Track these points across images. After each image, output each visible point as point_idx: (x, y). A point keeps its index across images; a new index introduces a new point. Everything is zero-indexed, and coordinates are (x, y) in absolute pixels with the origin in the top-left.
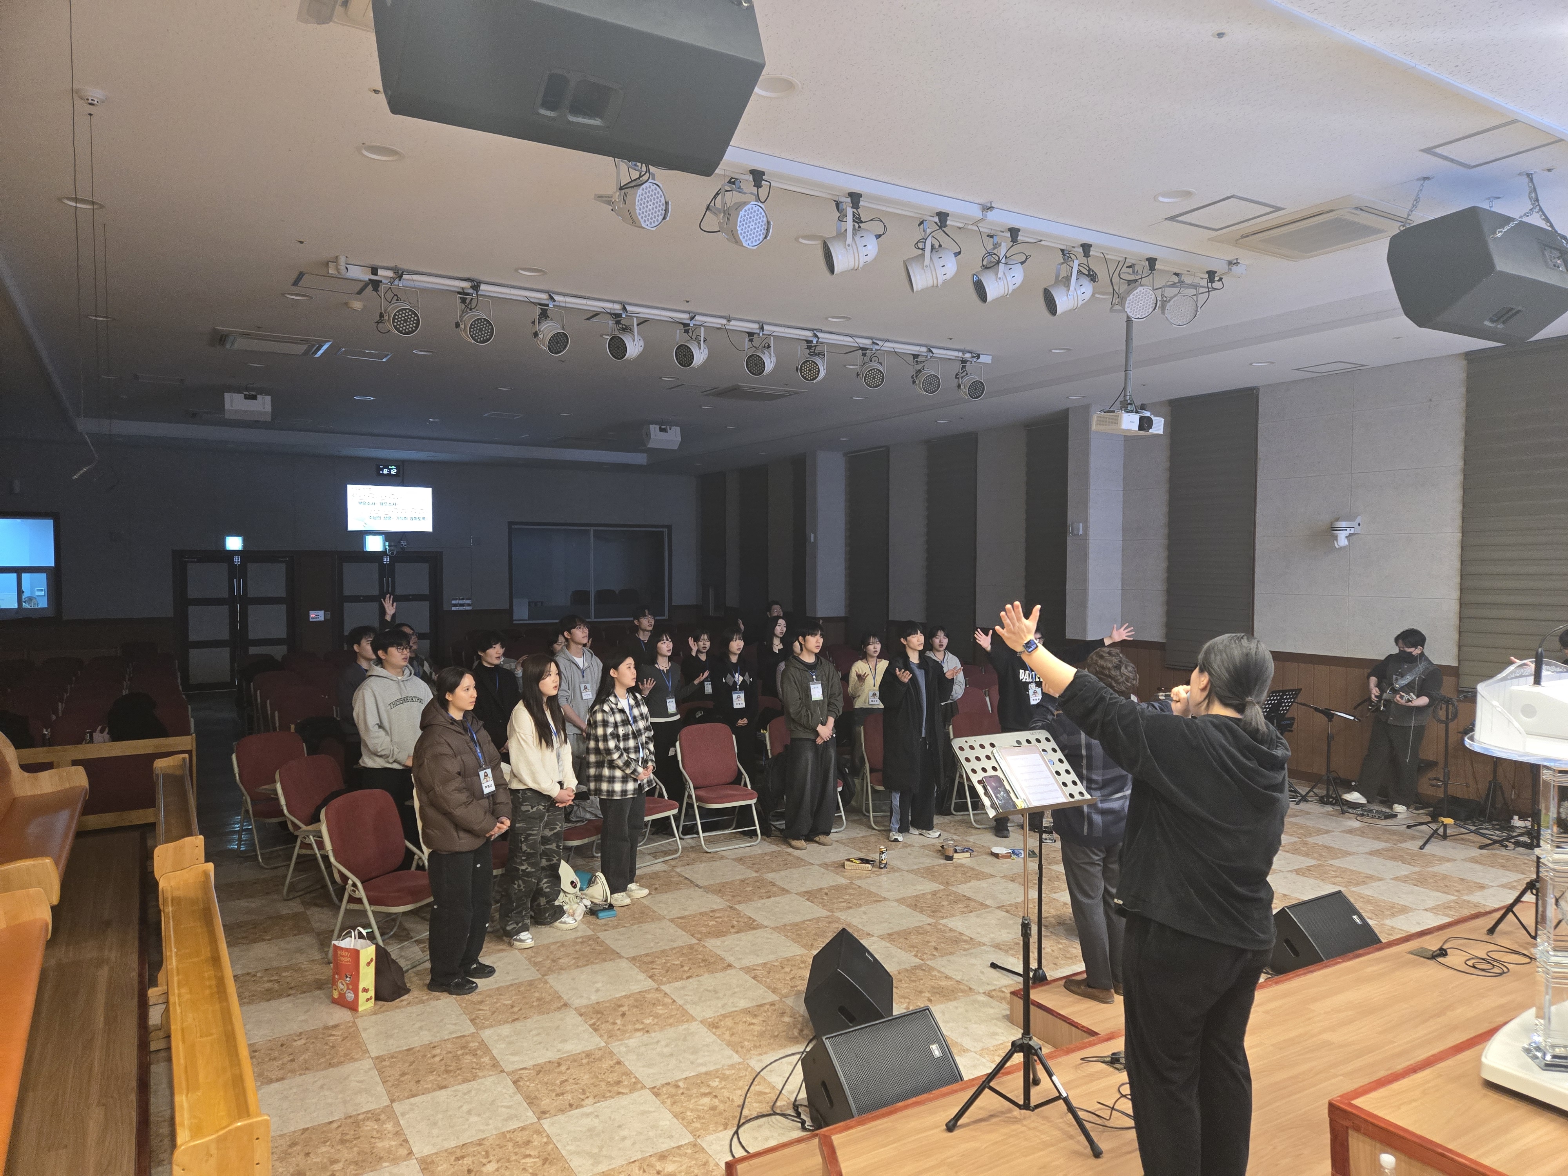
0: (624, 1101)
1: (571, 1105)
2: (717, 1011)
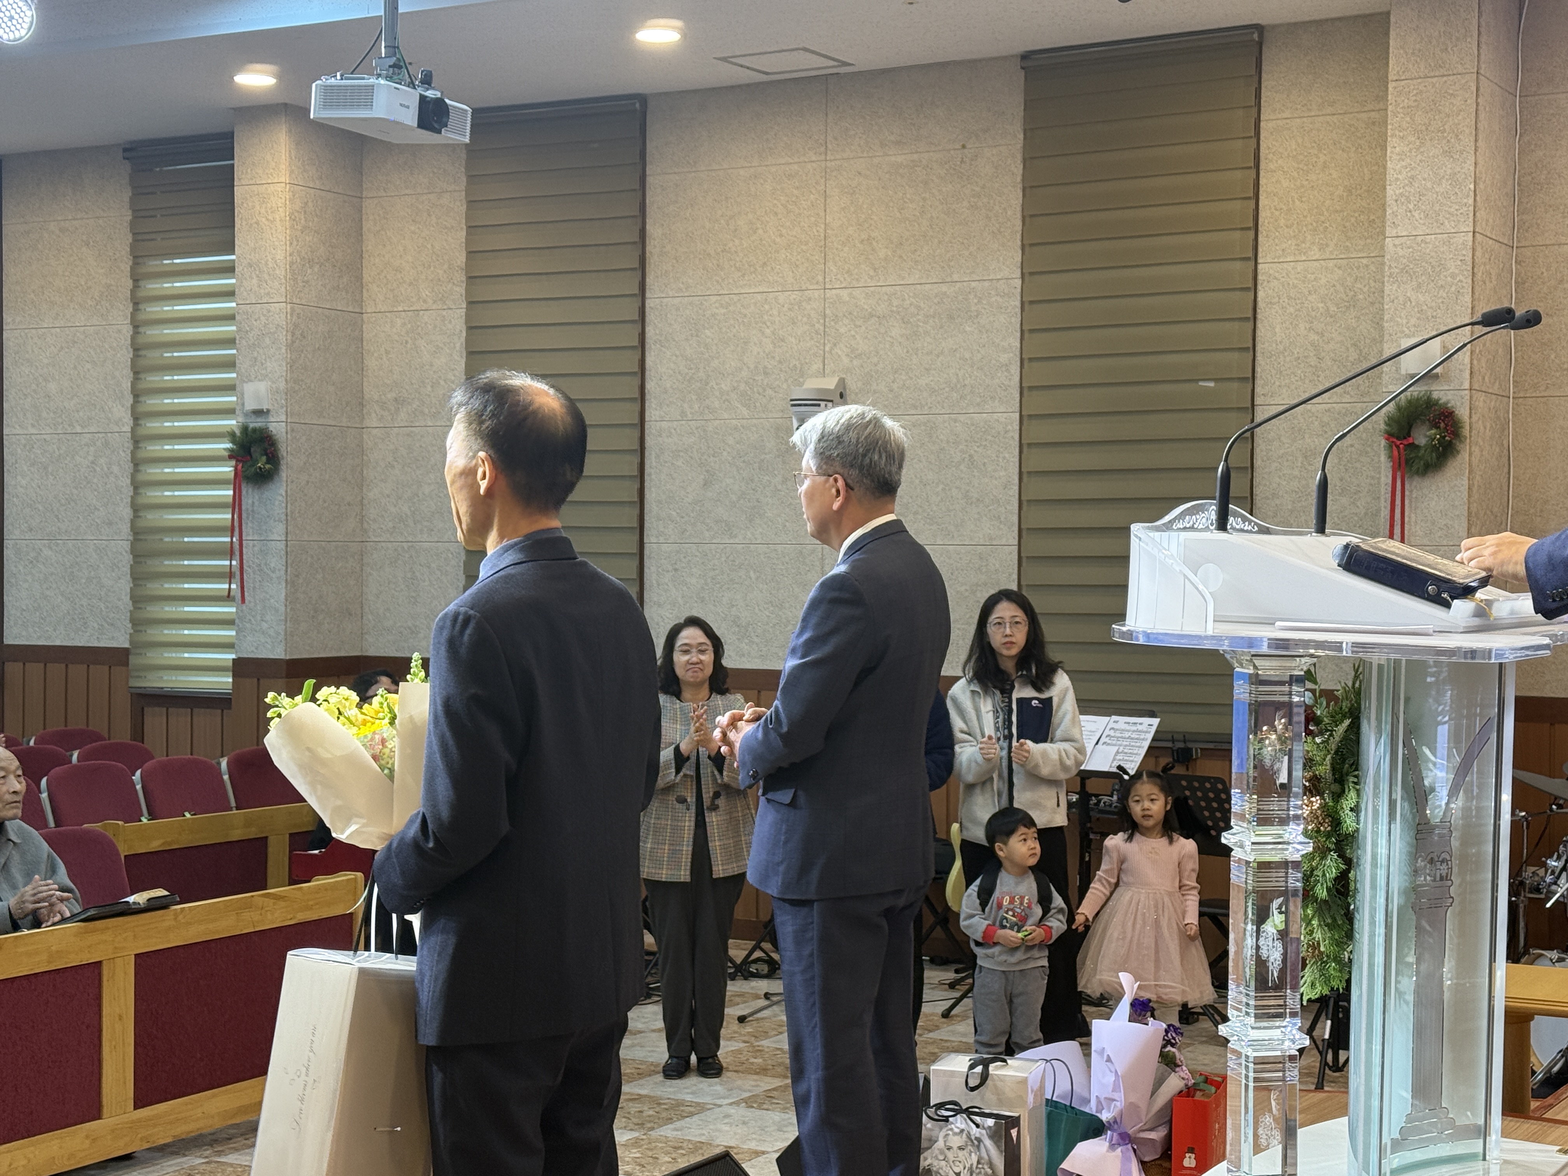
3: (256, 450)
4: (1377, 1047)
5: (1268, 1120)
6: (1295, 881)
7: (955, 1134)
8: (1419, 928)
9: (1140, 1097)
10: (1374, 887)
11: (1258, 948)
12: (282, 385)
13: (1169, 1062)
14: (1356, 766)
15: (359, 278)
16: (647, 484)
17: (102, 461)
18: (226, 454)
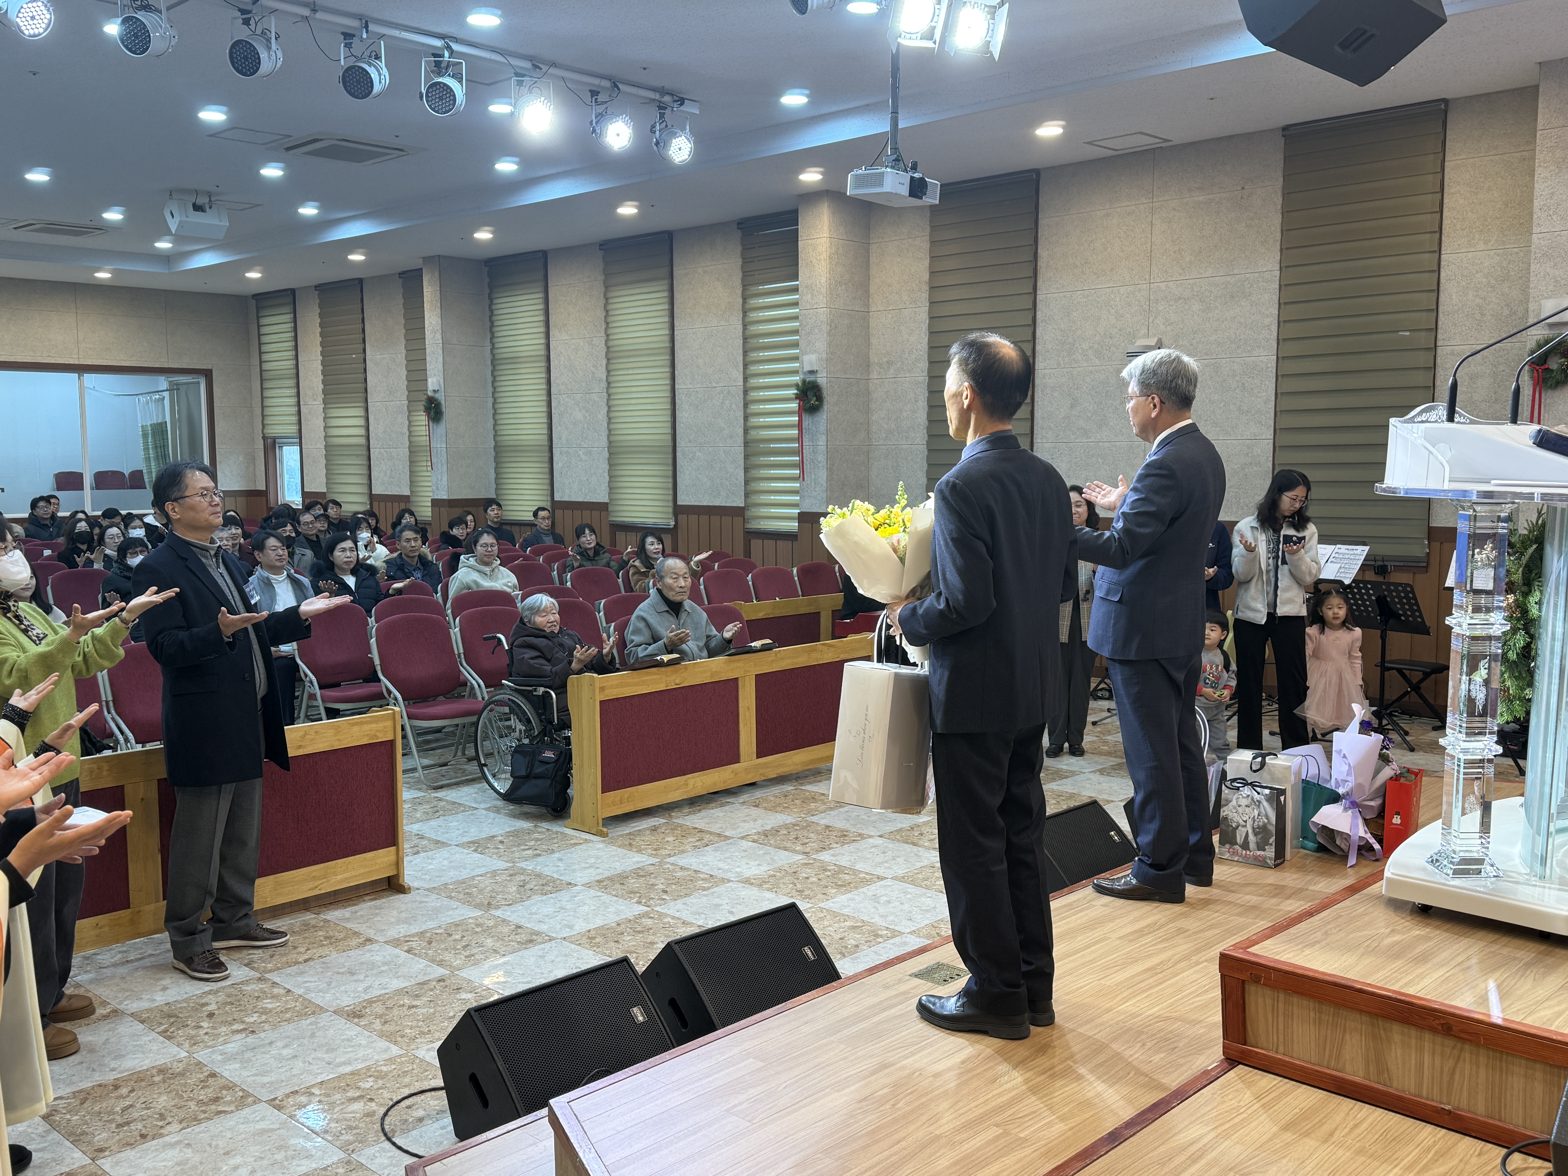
0: (229, 1121)
1: (143, 1136)
2: (359, 997)
3: (810, 394)
4: (1549, 755)
5: (1472, 798)
6: (1496, 649)
7: (1243, 797)
9: (1365, 780)
11: (1469, 691)
12: (824, 356)
13: (1384, 759)
14: (1540, 575)
15: (867, 291)
17: (727, 402)
18: (794, 396)
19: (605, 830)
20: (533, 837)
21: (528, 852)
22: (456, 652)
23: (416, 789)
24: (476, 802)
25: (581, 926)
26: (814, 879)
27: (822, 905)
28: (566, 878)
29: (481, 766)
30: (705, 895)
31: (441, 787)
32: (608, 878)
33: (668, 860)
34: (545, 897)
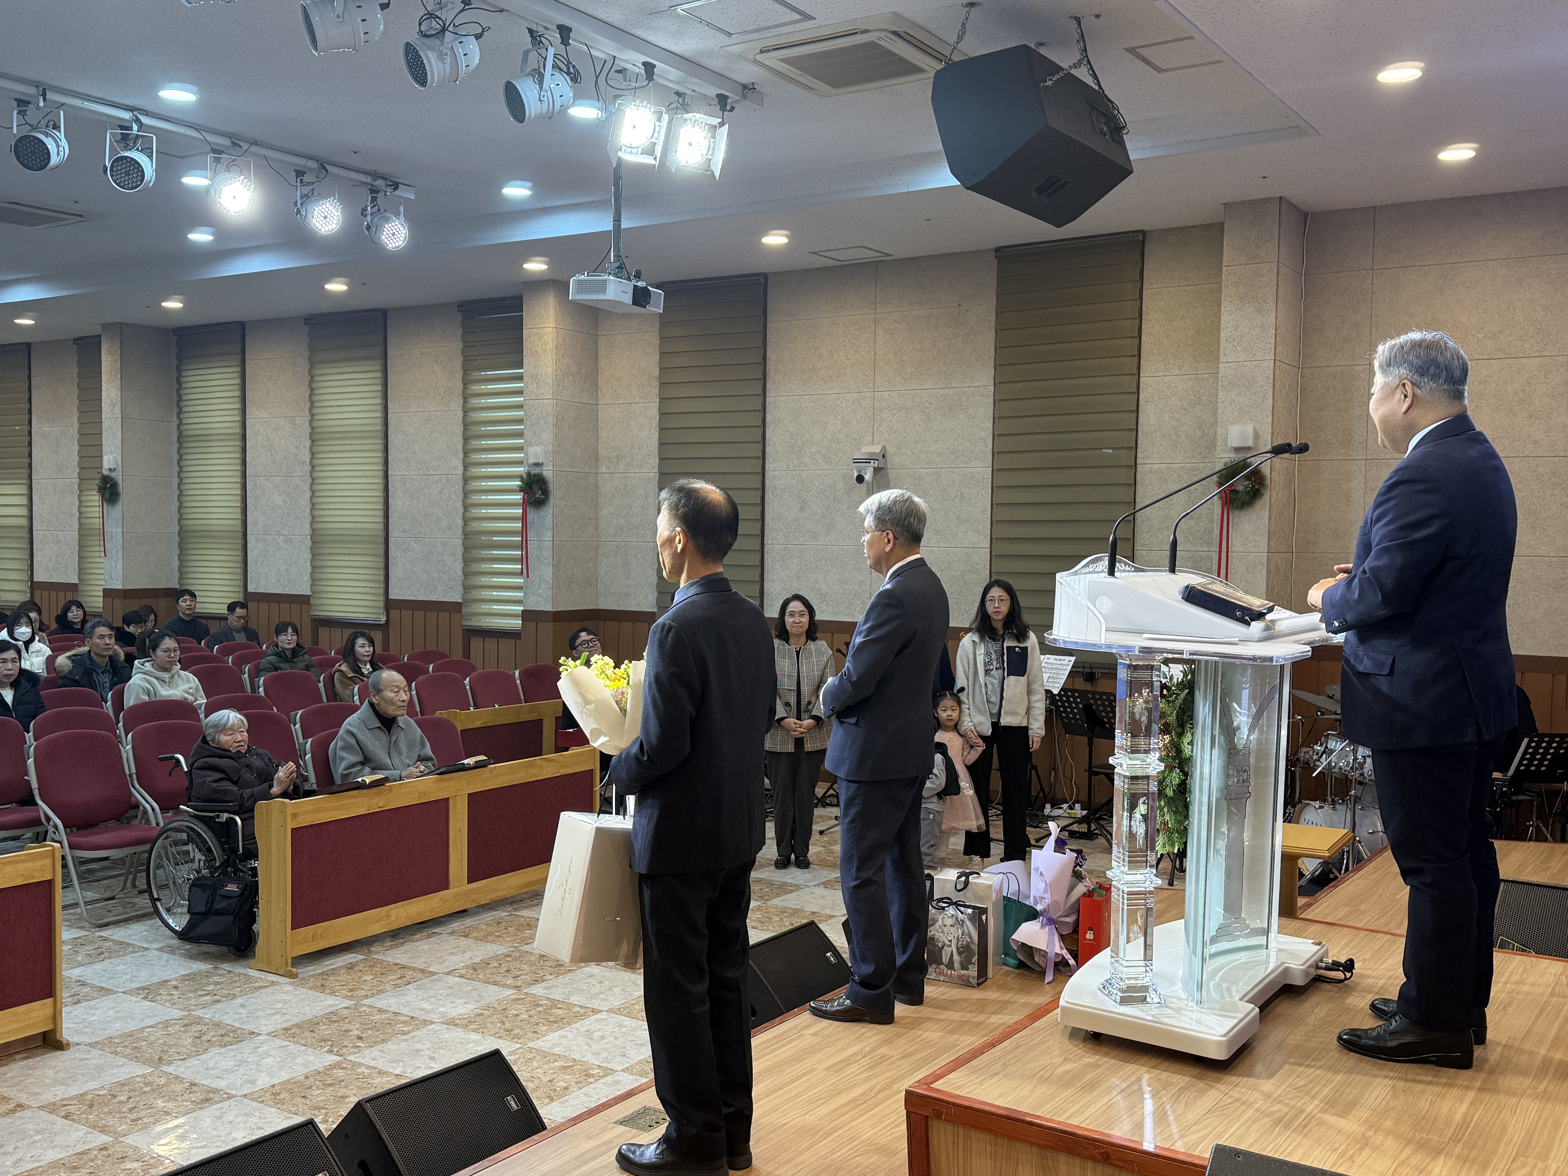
3: (535, 487)
5: (1135, 928)
6: (1154, 787)
7: (949, 917)
8: (1230, 812)
9: (1061, 897)
10: (1201, 790)
11: (1130, 826)
12: (550, 448)
13: (1077, 876)
14: (1191, 717)
15: (596, 384)
16: (766, 509)
17: (446, 491)
18: (518, 488)
19: (294, 970)
20: (211, 980)
21: (206, 998)
22: (127, 773)
23: (77, 928)
24: (147, 941)
25: (264, 1081)
26: (525, 1016)
27: (531, 1045)
28: (248, 1027)
29: (154, 901)
30: (404, 1040)
31: (107, 925)
32: (297, 1025)
33: (365, 1002)
34: (224, 1050)
